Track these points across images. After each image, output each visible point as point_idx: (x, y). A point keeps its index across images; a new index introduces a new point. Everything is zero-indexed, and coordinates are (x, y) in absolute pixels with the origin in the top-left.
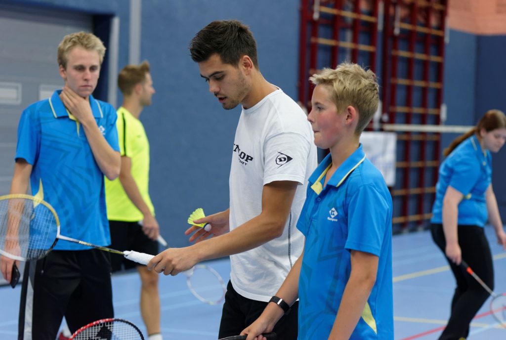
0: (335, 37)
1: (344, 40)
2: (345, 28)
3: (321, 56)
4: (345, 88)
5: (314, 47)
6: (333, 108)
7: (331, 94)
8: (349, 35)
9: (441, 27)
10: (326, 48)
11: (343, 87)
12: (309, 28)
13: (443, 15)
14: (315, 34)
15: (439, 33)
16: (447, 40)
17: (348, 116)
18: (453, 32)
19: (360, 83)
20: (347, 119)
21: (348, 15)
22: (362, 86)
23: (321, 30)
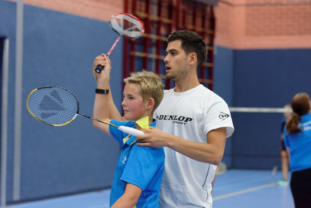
0: (145, 51)
1: (151, 53)
2: (152, 45)
3: (137, 63)
4: (148, 86)
5: (132, 58)
6: (140, 99)
7: (139, 90)
8: (154, 50)
9: (211, 44)
10: (140, 58)
11: (147, 86)
12: (129, 46)
13: (212, 37)
14: (133, 49)
15: (210, 48)
16: (215, 52)
17: (149, 104)
18: (220, 48)
19: (157, 84)
20: (148, 106)
21: (153, 37)
22: (158, 86)
23: (137, 47)
